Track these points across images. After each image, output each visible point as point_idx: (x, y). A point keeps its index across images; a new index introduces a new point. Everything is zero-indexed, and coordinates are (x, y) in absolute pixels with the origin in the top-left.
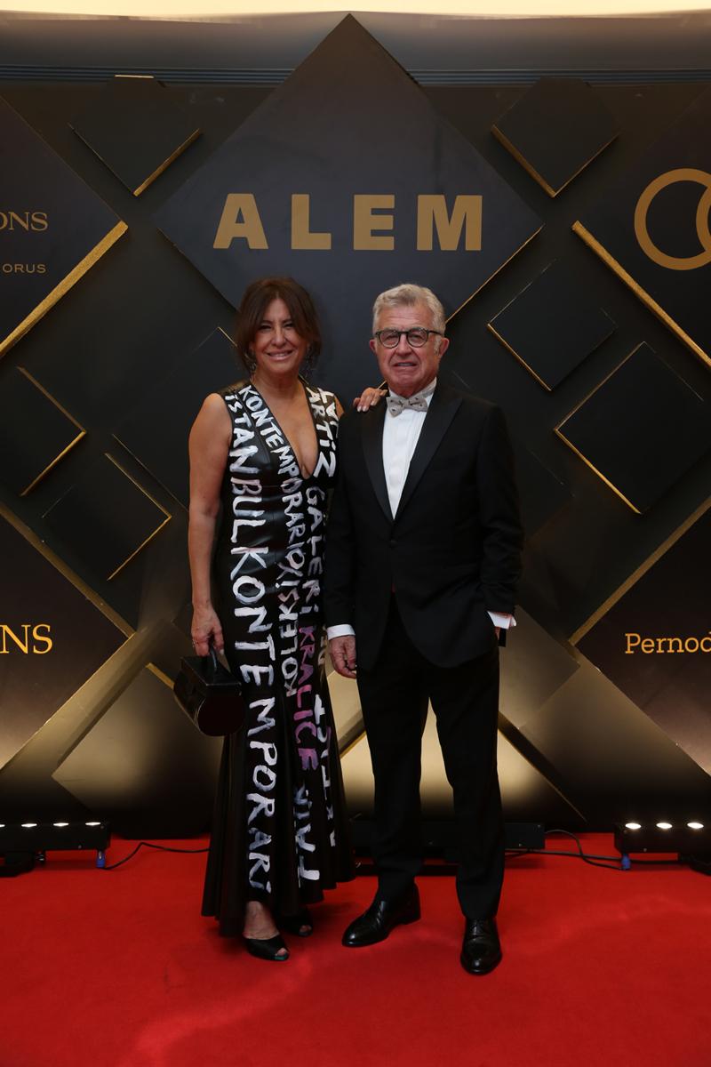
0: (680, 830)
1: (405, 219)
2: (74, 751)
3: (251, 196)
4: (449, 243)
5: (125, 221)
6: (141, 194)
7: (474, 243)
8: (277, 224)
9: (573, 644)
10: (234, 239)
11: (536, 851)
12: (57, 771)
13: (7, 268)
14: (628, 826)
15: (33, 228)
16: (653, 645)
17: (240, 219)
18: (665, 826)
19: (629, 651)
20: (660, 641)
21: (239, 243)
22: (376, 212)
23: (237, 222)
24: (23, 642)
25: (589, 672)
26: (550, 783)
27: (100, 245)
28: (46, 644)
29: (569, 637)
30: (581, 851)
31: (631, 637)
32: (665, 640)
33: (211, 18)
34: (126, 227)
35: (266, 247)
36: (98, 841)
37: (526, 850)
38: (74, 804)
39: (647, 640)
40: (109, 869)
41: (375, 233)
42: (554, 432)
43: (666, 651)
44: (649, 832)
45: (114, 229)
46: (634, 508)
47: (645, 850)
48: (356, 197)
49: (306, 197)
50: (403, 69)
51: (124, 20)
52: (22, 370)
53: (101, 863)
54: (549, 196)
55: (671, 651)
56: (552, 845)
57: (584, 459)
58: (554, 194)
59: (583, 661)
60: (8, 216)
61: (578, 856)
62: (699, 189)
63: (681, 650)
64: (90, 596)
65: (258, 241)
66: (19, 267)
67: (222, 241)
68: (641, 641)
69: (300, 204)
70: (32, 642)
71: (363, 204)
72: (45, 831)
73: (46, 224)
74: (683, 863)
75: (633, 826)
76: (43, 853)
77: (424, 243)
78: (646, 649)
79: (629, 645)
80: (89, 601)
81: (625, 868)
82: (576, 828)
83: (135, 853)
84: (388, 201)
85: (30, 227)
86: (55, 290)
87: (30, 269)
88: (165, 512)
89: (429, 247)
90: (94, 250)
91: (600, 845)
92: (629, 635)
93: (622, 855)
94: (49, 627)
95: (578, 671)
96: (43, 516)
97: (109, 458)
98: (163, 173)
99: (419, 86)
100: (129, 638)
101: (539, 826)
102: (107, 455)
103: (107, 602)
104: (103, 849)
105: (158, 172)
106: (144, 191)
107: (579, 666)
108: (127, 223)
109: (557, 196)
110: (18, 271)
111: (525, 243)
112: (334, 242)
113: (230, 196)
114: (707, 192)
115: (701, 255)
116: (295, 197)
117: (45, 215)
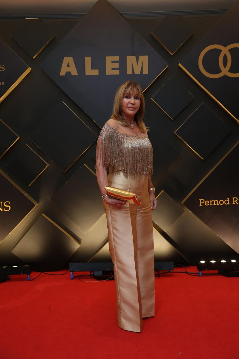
0: (218, 263)
2: (19, 243)
3: (72, 58)
4: (137, 72)
7: (146, 72)
8: (81, 67)
9: (182, 203)
10: (66, 72)
11: (171, 271)
12: (13, 250)
14: (201, 262)
16: (209, 203)
17: (68, 66)
18: (213, 262)
19: (201, 205)
20: (211, 201)
21: (68, 73)
22: (113, 62)
23: (67, 67)
24: (1, 208)
25: (188, 212)
26: (177, 250)
27: (23, 75)
28: (8, 208)
29: (182, 201)
30: (186, 271)
31: (201, 200)
32: (212, 201)
35: (77, 75)
36: (28, 271)
37: (168, 271)
38: (19, 261)
40: (31, 280)
41: (113, 69)
42: (175, 133)
43: (213, 205)
44: (208, 264)
45: (27, 70)
46: (202, 158)
47: (207, 269)
48: (106, 57)
49: (90, 58)
53: (28, 279)
54: (170, 54)
55: (215, 204)
56: (176, 270)
57: (185, 142)
58: (172, 54)
59: (186, 209)
61: (185, 273)
62: (220, 51)
63: (218, 204)
64: (22, 192)
65: (74, 73)
67: (63, 73)
68: (205, 201)
69: (88, 60)
70: (4, 207)
71: (109, 59)
72: (10, 269)
73: (4, 69)
74: (219, 274)
75: (203, 262)
76: (9, 276)
77: (129, 72)
78: (207, 204)
79: (201, 203)
80: (22, 193)
81: (201, 275)
82: (186, 264)
83: (39, 275)
84: (117, 58)
86: (8, 91)
88: (47, 163)
89: (131, 73)
90: (20, 77)
91: (193, 269)
93: (199, 272)
94: (9, 202)
96: (6, 166)
97: (28, 145)
98: (43, 50)
99: (126, 19)
100: (36, 205)
101: (172, 263)
102: (27, 145)
103: (28, 193)
104: (29, 274)
105: (41, 50)
106: (36, 57)
107: (185, 211)
108: (31, 68)
109: (174, 54)
111: (163, 71)
112: (99, 72)
113: (65, 58)
114: (222, 52)
115: (221, 73)
116: (86, 58)
117: (4, 66)
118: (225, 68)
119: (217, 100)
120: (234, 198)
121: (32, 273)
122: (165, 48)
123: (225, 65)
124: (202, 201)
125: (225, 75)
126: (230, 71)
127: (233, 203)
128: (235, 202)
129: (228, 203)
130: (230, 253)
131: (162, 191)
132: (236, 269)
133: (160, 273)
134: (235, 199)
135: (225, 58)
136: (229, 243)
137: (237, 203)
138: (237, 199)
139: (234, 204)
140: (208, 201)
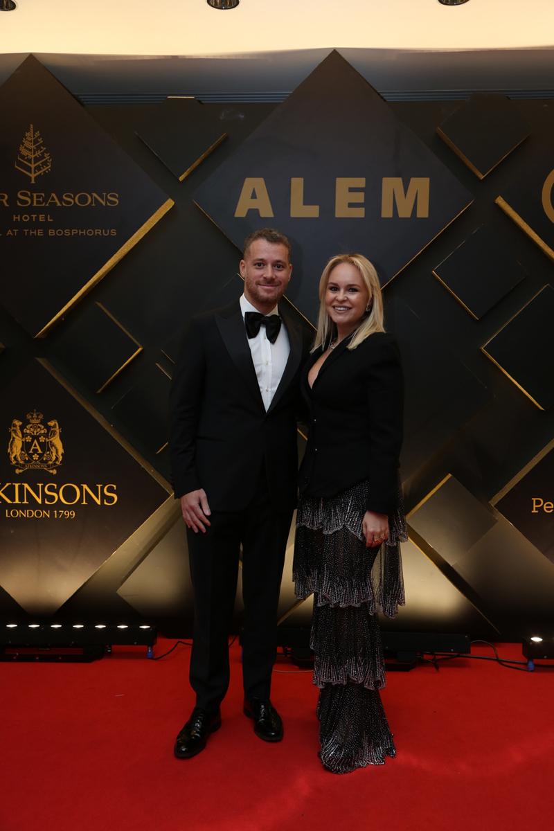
1: (373, 195)
2: (132, 574)
4: (405, 212)
5: (172, 198)
6: (184, 180)
7: (423, 212)
8: (280, 199)
9: (493, 505)
10: (250, 210)
11: (465, 655)
12: (120, 588)
13: (90, 233)
14: (533, 639)
15: (109, 204)
16: (553, 506)
17: (254, 196)
19: (534, 511)
21: (253, 213)
22: (351, 190)
23: (252, 198)
24: (98, 498)
25: (505, 525)
27: (155, 214)
28: (112, 499)
29: (490, 500)
30: (497, 658)
31: (536, 501)
33: (236, 55)
34: (173, 203)
35: (271, 215)
36: (148, 638)
37: (456, 654)
39: (547, 504)
40: (156, 659)
41: (351, 205)
42: (481, 350)
44: (549, 644)
45: (165, 204)
46: (539, 406)
47: (545, 657)
48: (338, 179)
49: (301, 180)
50: (375, 90)
51: (175, 58)
52: (99, 304)
53: (149, 656)
54: (477, 178)
56: (476, 651)
57: (504, 371)
58: (482, 177)
59: (500, 517)
60: (92, 196)
61: (494, 660)
64: (144, 465)
65: (266, 211)
66: (98, 232)
67: (241, 212)
68: (543, 505)
69: (297, 185)
70: (104, 497)
71: (343, 184)
72: (111, 629)
73: (118, 202)
75: (537, 639)
76: (110, 646)
77: (387, 212)
78: (547, 509)
79: (535, 506)
80: (143, 468)
81: (532, 669)
83: (173, 649)
84: (360, 182)
85: (106, 203)
87: (106, 233)
89: (390, 215)
90: (150, 220)
91: (511, 652)
92: (534, 499)
93: (528, 661)
94: (115, 486)
95: (497, 524)
96: (112, 408)
97: (159, 366)
98: (200, 164)
101: (465, 636)
102: (157, 364)
103: (156, 469)
104: (151, 643)
105: (196, 164)
106: (186, 177)
107: (497, 521)
108: (174, 200)
109: (484, 178)
110: (98, 234)
111: (461, 212)
112: (321, 212)
113: (247, 179)
116: (293, 180)
117: (117, 195)
121: (158, 642)
122: (468, 163)
124: (538, 503)
131: (447, 474)
133: (438, 657)
140: (550, 503)
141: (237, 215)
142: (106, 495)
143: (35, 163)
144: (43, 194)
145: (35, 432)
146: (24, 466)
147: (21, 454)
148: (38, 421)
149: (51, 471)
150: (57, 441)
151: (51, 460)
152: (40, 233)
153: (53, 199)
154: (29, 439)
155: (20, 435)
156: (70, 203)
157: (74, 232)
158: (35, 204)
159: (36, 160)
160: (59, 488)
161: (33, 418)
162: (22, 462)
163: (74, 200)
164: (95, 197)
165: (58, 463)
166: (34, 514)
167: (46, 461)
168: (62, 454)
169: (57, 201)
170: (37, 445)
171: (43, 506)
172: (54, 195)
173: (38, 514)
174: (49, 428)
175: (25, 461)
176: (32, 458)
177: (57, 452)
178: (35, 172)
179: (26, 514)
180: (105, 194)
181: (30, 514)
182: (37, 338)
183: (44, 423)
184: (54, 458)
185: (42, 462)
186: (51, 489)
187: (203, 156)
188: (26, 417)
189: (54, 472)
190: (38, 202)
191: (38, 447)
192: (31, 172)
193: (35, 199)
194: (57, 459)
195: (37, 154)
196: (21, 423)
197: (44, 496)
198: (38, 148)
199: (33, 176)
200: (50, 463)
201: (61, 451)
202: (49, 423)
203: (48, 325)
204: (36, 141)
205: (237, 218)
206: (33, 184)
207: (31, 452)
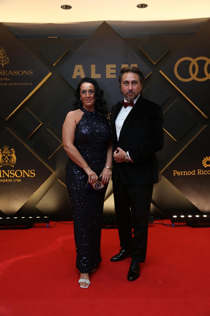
0: (186, 218)
2: (41, 200)
3: (81, 65)
6: (55, 66)
8: (88, 72)
9: (161, 173)
10: (77, 76)
11: (152, 223)
12: (37, 205)
13: (23, 84)
15: (29, 74)
16: (180, 173)
17: (79, 71)
18: (182, 216)
19: (174, 175)
20: (182, 172)
21: (79, 77)
22: (111, 69)
24: (28, 174)
25: (165, 180)
26: (156, 208)
27: (45, 78)
28: (33, 175)
30: (163, 223)
33: (71, 23)
34: (51, 74)
36: (47, 221)
38: (41, 213)
39: (178, 172)
41: (111, 74)
44: (179, 218)
45: (49, 74)
46: (175, 140)
47: (178, 222)
48: (107, 65)
49: (95, 65)
50: (117, 33)
51: (51, 24)
52: (27, 109)
53: (48, 227)
54: (153, 64)
55: (184, 174)
56: (155, 222)
59: (163, 178)
60: (23, 72)
61: (162, 224)
62: (190, 62)
63: (187, 174)
64: (44, 163)
66: (26, 84)
67: (74, 76)
68: (177, 173)
69: (93, 67)
70: (30, 174)
71: (108, 67)
72: (34, 218)
73: (32, 74)
74: (186, 225)
75: (175, 217)
76: (34, 224)
78: (179, 174)
79: (174, 173)
81: (174, 226)
82: (163, 218)
83: (55, 224)
84: (114, 66)
85: (28, 74)
86: (34, 89)
87: (29, 84)
88: (61, 142)
91: (168, 222)
92: (174, 171)
93: (172, 223)
94: (34, 170)
95: (162, 180)
96: (32, 144)
97: (48, 129)
98: (60, 60)
99: (122, 38)
100: (54, 173)
101: (152, 217)
103: (49, 165)
104: (48, 223)
105: (59, 60)
106: (56, 65)
108: (52, 73)
109: (156, 64)
110: (26, 85)
111: (148, 76)
112: (101, 76)
113: (76, 66)
114: (192, 63)
115: (191, 78)
116: (92, 65)
117: (32, 71)
118: (194, 74)
119: (188, 97)
120: (198, 170)
121: (50, 222)
122: (150, 59)
123: (194, 73)
124: (175, 172)
125: (194, 80)
126: (198, 76)
127: (198, 173)
128: (199, 173)
129: (194, 174)
130: (195, 210)
132: (199, 222)
134: (200, 171)
135: (194, 67)
136: (194, 203)
137: (201, 173)
138: (201, 172)
139: (198, 175)
140: (179, 172)
141: (73, 77)
142: (31, 174)
143: (3, 60)
144: (7, 71)
145: (6, 153)
146: (3, 164)
147: (2, 160)
148: (7, 149)
149: (12, 166)
150: (14, 156)
151: (12, 162)
152: (6, 84)
153: (10, 73)
154: (4, 155)
155: (1, 154)
156: (16, 74)
157: (18, 84)
158: (4, 75)
159: (4, 59)
160: (15, 171)
161: (5, 148)
162: (2, 163)
163: (17, 73)
164: (25, 72)
165: (14, 163)
166: (7, 181)
167: (10, 163)
168: (16, 160)
169: (11, 73)
170: (7, 157)
171: (10, 178)
172: (10, 71)
173: (8, 181)
174: (11, 151)
175: (3, 163)
176: (5, 162)
177: (14, 159)
178: (4, 64)
179: (4, 181)
180: (28, 71)
181: (5, 181)
182: (6, 121)
183: (9, 149)
184: (13, 161)
185: (9, 163)
186: (12, 172)
187: (61, 57)
188: (3, 148)
189: (13, 166)
190: (5, 74)
191: (7, 158)
192: (2, 63)
193: (4, 73)
194: (14, 162)
195: (4, 57)
196: (1, 150)
197: (10, 174)
198: (4, 55)
199: (3, 65)
200: (12, 163)
201: (15, 159)
202: (11, 150)
203: (10, 116)
204: (3, 53)
205: (73, 79)
206: (3, 68)
207: (5, 159)
